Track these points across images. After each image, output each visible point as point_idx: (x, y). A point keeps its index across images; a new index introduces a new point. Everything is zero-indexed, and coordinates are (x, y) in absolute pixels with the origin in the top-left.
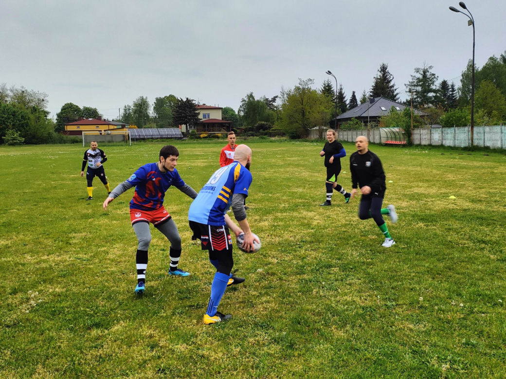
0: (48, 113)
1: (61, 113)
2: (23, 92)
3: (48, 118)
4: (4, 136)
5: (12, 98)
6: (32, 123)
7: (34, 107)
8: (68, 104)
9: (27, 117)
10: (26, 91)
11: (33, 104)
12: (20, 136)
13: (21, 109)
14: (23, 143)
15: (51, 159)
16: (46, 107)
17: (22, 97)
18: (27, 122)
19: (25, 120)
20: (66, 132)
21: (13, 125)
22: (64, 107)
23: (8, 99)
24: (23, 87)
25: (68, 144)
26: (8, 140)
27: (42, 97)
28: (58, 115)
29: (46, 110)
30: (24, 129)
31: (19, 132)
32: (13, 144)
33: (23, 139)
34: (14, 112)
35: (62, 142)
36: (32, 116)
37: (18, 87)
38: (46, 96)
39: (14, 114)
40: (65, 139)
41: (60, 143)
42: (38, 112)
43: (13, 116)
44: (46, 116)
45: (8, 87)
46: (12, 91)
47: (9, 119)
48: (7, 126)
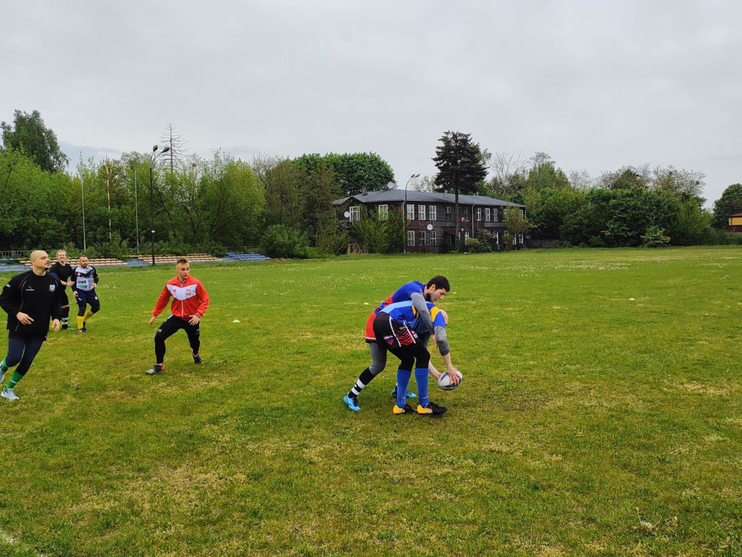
0: (703, 200)
1: (723, 199)
2: (671, 173)
3: (702, 208)
4: (644, 235)
5: (655, 182)
6: (683, 216)
7: (684, 194)
8: (734, 186)
9: (676, 208)
10: (676, 171)
11: (682, 190)
12: (665, 234)
13: (668, 196)
14: (668, 244)
15: (717, 267)
16: (701, 193)
17: (668, 181)
18: (676, 215)
19: (672, 211)
20: (731, 228)
21: (656, 219)
22: (727, 190)
23: (650, 185)
24: (671, 167)
25: (735, 246)
26: (649, 240)
27: (696, 179)
28: (718, 204)
29: (701, 196)
30: (671, 224)
31: (663, 230)
32: (654, 246)
33: (669, 238)
34: (659, 201)
35: (724, 242)
36: (682, 207)
37: (665, 167)
38: (702, 176)
39: (658, 204)
40: (728, 238)
41: (721, 244)
42: (690, 199)
43: (657, 207)
44: (700, 206)
45: (651, 169)
46: (656, 173)
47: (651, 211)
48: (648, 221)
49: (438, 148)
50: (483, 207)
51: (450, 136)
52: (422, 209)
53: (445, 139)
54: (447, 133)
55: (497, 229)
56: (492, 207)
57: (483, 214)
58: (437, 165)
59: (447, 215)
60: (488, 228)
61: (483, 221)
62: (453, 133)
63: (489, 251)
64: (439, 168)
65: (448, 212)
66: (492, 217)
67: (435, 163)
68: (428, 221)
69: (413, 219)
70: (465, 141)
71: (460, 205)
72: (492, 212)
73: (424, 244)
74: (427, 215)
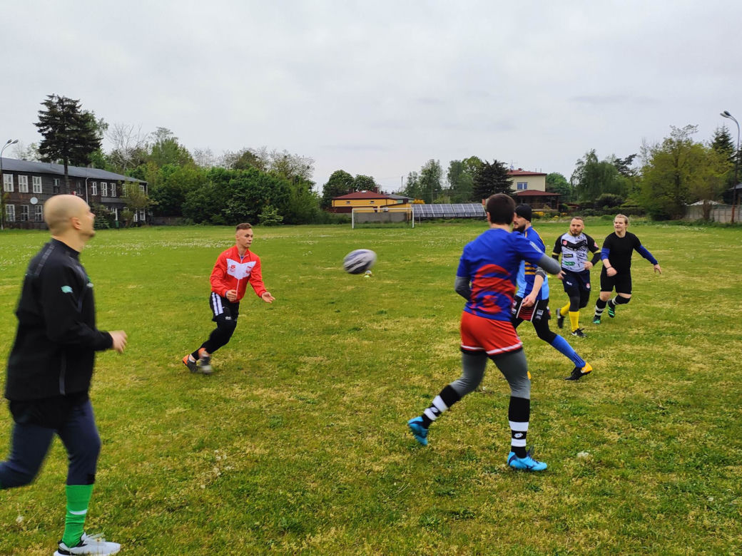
0: (313, 184)
1: (329, 184)
2: (286, 157)
3: (313, 190)
4: (260, 214)
5: (273, 165)
6: (294, 197)
7: (297, 177)
8: (338, 172)
9: (287, 190)
10: (289, 155)
11: (296, 173)
12: (279, 213)
13: (282, 179)
14: (281, 223)
15: (308, 245)
16: (311, 176)
17: (283, 165)
18: (288, 196)
19: (285, 193)
20: (332, 209)
21: (271, 200)
22: (332, 175)
23: (268, 167)
24: (285, 151)
25: (335, 225)
26: (264, 219)
27: (307, 164)
28: (326, 187)
29: (311, 180)
30: (284, 204)
31: (277, 209)
32: (269, 225)
33: (282, 218)
34: (273, 183)
35: (327, 221)
36: (293, 188)
37: (280, 151)
38: (312, 161)
39: (273, 186)
40: (331, 218)
41: (325, 223)
42: (302, 183)
43: (272, 188)
44: (311, 188)
45: (269, 151)
46: (272, 156)
47: (267, 191)
48: (264, 201)
49: (41, 112)
50: (99, 181)
51: (55, 100)
52: (23, 181)
53: (48, 104)
54: (52, 97)
55: (116, 205)
56: (109, 181)
57: (99, 189)
58: (40, 131)
59: (55, 187)
60: (104, 203)
61: (99, 196)
62: (59, 98)
63: (106, 228)
64: (43, 134)
65: (56, 184)
66: (109, 192)
67: (38, 129)
68: (31, 194)
69: (13, 190)
70: (73, 107)
71: (71, 177)
72: (109, 186)
73: (27, 220)
74: (30, 187)
